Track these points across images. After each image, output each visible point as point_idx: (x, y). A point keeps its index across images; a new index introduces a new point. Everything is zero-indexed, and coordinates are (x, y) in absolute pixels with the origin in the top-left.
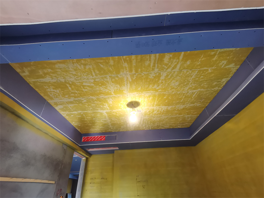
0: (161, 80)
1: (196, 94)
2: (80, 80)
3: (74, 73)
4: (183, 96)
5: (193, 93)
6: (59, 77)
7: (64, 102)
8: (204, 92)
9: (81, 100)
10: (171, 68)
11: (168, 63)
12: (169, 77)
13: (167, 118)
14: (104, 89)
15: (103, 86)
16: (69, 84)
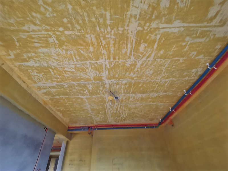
0: (137, 68)
1: (169, 83)
2: (62, 65)
3: (56, 58)
4: (156, 85)
5: (166, 82)
6: (42, 61)
7: (47, 86)
8: (175, 81)
9: (63, 85)
10: (146, 57)
11: (143, 52)
12: (144, 66)
13: (142, 105)
14: (84, 75)
15: (83, 72)
16: (52, 69)
